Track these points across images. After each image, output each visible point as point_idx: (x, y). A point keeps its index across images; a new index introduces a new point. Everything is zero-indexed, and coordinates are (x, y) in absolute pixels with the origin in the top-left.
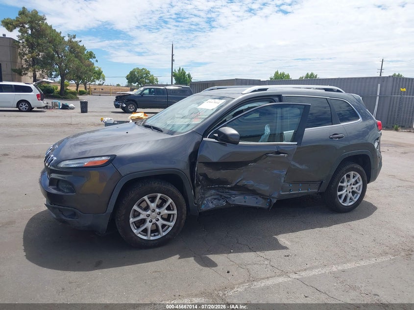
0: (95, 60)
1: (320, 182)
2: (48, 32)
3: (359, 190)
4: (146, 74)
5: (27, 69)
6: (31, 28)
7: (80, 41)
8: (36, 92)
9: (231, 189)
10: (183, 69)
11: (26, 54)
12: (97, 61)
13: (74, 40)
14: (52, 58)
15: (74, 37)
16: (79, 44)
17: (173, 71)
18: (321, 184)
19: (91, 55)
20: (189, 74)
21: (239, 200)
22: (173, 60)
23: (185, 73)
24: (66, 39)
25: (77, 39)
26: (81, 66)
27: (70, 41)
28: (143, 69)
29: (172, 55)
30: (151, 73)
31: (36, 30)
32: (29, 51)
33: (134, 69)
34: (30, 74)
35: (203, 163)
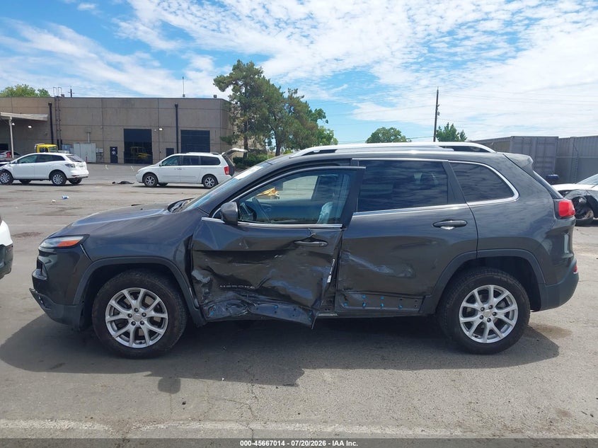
0: (324, 120)
1: (422, 297)
2: (265, 87)
3: (512, 319)
4: (396, 136)
5: (238, 136)
6: (246, 85)
7: (303, 97)
8: (224, 164)
9: (256, 291)
10: (452, 125)
11: (238, 118)
12: (327, 122)
13: (295, 96)
14: (267, 120)
15: (296, 92)
16: (301, 100)
17: (437, 129)
18: (424, 299)
19: (320, 114)
20: (462, 133)
21: (267, 309)
22: (437, 114)
23: (455, 131)
24: (286, 95)
25: (299, 94)
26: (301, 130)
27: (290, 98)
28: (392, 128)
29: (437, 106)
30: (402, 134)
31: (251, 86)
32: (241, 114)
33: (379, 130)
34: (241, 142)
35: (202, 251)
